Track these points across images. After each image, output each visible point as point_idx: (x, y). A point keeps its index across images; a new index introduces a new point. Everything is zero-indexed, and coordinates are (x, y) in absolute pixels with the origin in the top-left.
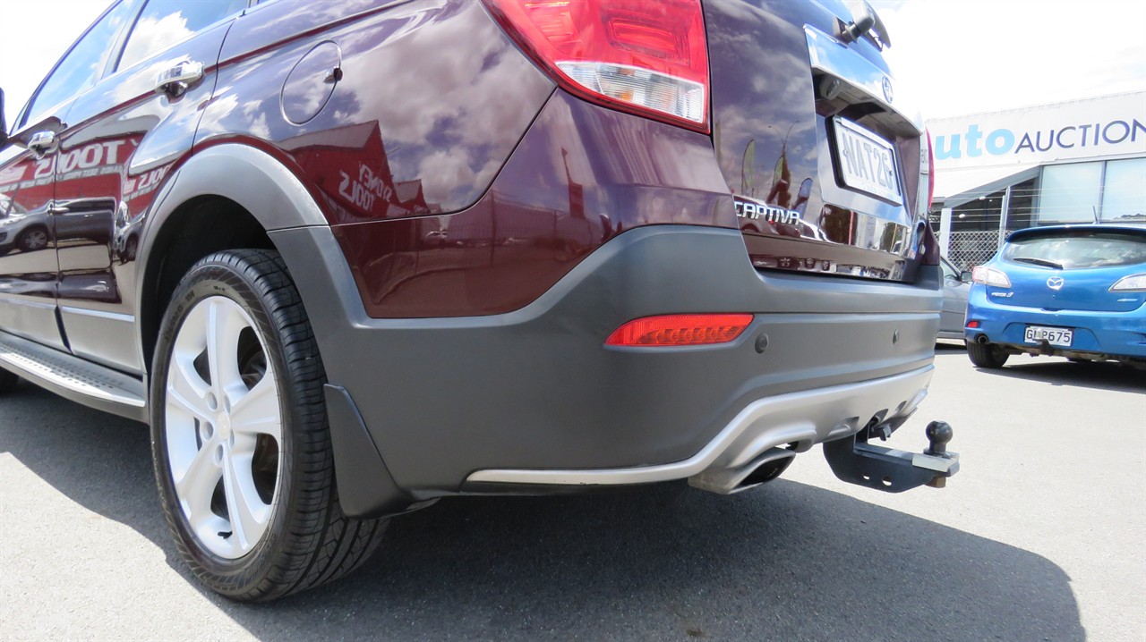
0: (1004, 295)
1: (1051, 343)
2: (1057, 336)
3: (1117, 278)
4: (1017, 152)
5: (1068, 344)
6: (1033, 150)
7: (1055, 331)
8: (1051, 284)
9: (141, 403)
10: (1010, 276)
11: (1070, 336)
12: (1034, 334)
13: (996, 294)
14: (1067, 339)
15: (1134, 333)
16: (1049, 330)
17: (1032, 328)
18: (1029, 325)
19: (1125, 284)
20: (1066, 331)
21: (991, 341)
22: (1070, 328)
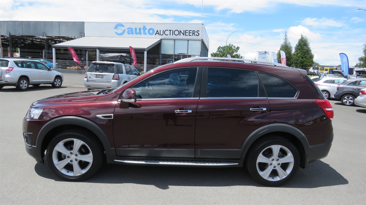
4: (155, 35)
9: (237, 164)
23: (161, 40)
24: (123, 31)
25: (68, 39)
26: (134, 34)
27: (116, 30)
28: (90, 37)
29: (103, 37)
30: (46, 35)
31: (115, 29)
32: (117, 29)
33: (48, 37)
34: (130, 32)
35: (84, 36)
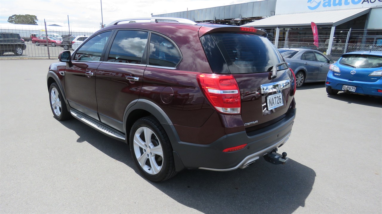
0: (338, 74)
1: (349, 90)
2: (351, 88)
3: (372, 72)
4: (362, 3)
5: (354, 91)
6: (368, 2)
7: (351, 87)
8: (352, 73)
9: (125, 139)
10: (340, 69)
11: (355, 89)
12: (345, 87)
13: (335, 74)
14: (354, 90)
15: (375, 89)
16: (349, 87)
17: (345, 86)
18: (344, 85)
19: (374, 74)
20: (354, 87)
21: (332, 89)
22: (355, 86)
23: (371, 9)
24: (317, 4)
25: (259, 18)
26: (332, 5)
27: (309, 4)
28: (280, 14)
29: (293, 13)
30: (241, 17)
31: (308, 2)
32: (311, 2)
33: (243, 18)
34: (326, 4)
35: (274, 15)
